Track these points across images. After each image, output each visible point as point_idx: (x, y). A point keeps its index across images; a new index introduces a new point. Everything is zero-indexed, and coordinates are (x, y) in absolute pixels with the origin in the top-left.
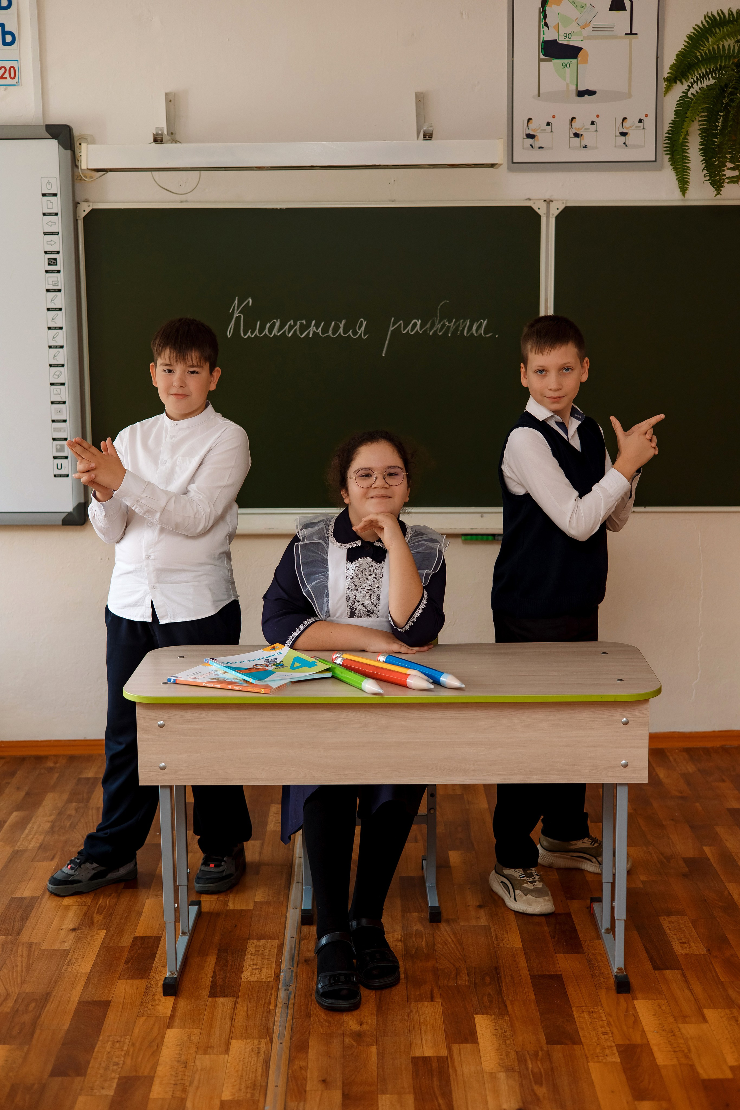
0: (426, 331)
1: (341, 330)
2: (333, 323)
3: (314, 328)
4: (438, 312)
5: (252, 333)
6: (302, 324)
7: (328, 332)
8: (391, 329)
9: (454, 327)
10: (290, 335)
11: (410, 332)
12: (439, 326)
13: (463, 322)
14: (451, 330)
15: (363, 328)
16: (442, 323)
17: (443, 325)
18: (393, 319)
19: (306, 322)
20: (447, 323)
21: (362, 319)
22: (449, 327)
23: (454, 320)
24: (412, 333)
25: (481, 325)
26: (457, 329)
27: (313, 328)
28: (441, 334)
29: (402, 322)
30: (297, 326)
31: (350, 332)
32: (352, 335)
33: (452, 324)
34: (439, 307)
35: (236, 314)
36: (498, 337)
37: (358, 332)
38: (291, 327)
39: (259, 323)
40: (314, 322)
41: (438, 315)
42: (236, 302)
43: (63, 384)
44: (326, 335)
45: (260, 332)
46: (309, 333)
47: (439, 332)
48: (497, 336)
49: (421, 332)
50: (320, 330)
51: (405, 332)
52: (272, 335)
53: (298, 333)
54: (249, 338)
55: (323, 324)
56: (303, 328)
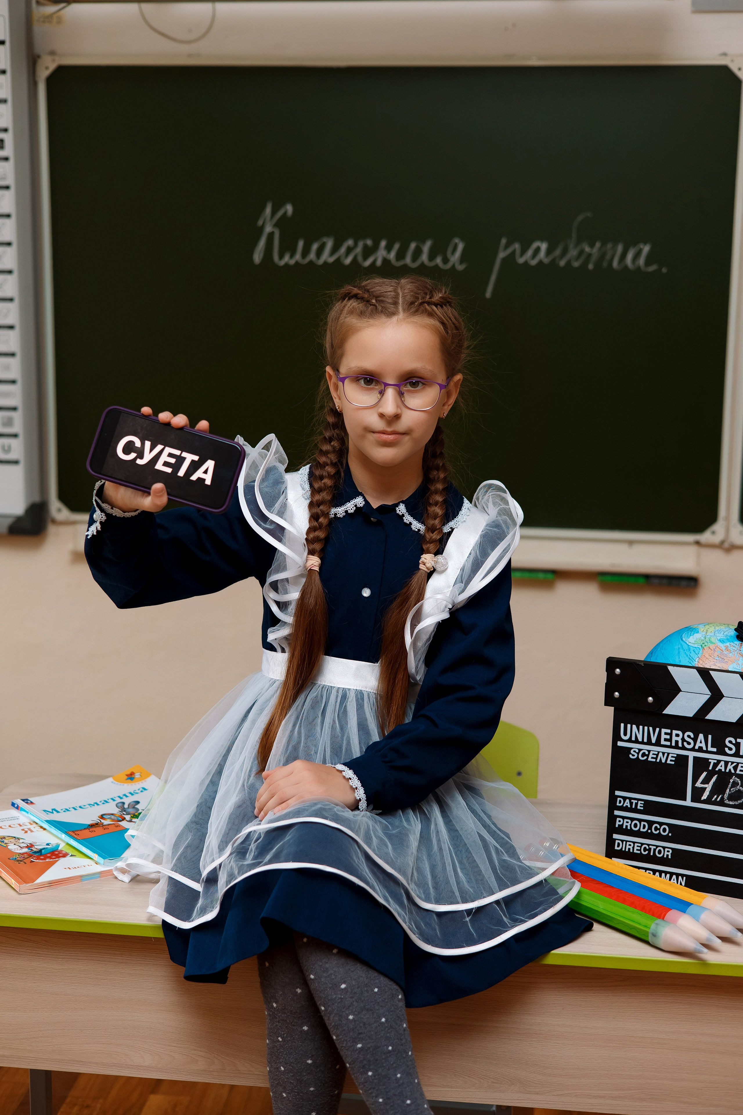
0: (554, 259)
1: (424, 257)
2: (413, 246)
3: (385, 253)
4: (574, 230)
5: (291, 257)
6: (365, 246)
7: (403, 258)
8: (502, 255)
9: (598, 255)
10: (348, 261)
11: (529, 261)
12: (575, 252)
13: (612, 247)
14: (594, 259)
15: (458, 254)
16: (579, 249)
17: (582, 252)
18: (504, 241)
19: (372, 242)
20: (587, 249)
21: (457, 240)
22: (589, 255)
23: (598, 245)
24: (534, 263)
25: (639, 252)
26: (602, 257)
27: (382, 254)
28: (576, 264)
29: (517, 246)
30: (359, 249)
31: (439, 260)
32: (440, 265)
33: (595, 249)
34: (575, 223)
35: (268, 229)
36: (666, 271)
37: (449, 260)
38: (349, 250)
39: (301, 244)
40: (383, 243)
41: (574, 235)
42: (268, 210)
43: (11, 327)
44: (401, 263)
45: (304, 257)
46: (375, 260)
47: (576, 261)
48: (664, 270)
49: (546, 261)
50: (392, 256)
51: (521, 261)
52: (321, 262)
53: (360, 259)
54: (287, 265)
55: (397, 246)
56: (368, 252)
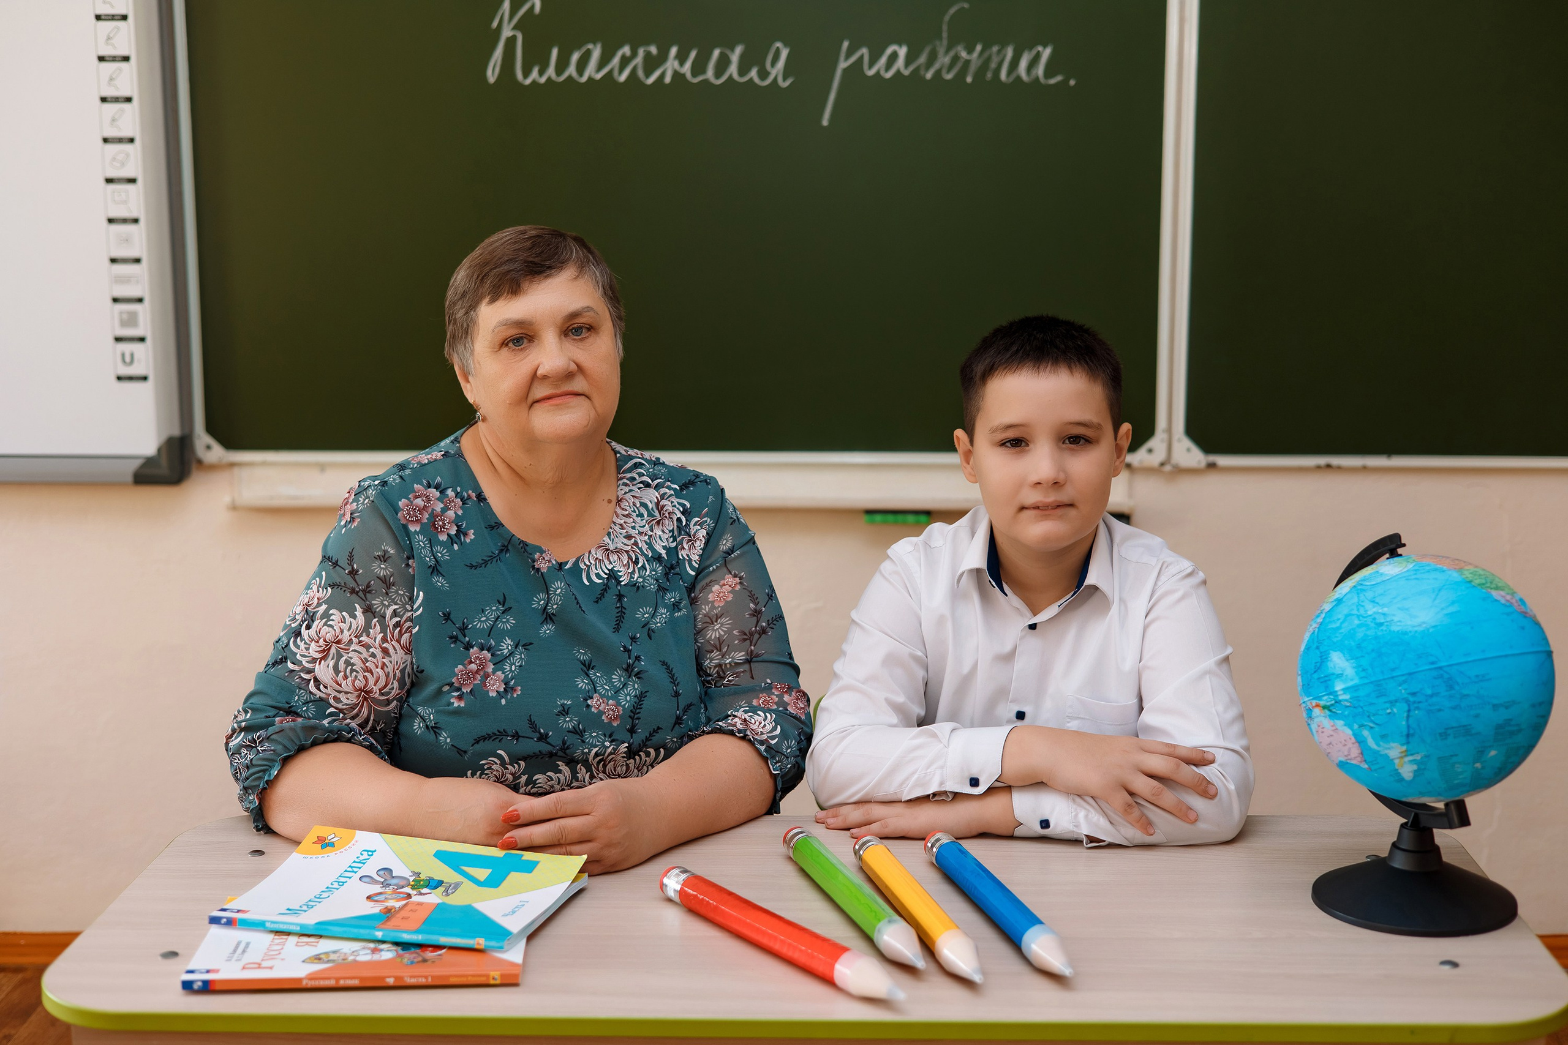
0: (917, 70)
1: (733, 70)
2: (716, 53)
3: (676, 64)
4: (945, 27)
5: (541, 73)
6: (648, 55)
7: (703, 71)
8: (843, 65)
9: (980, 62)
10: (623, 78)
11: (882, 73)
12: (947, 60)
13: (999, 51)
14: (973, 68)
15: (781, 64)
16: (952, 53)
17: (956, 59)
18: (846, 44)
19: (658, 49)
20: (964, 54)
21: (779, 44)
22: (967, 63)
23: (979, 48)
24: (888, 75)
25: (1038, 56)
26: (985, 65)
27: (673, 66)
28: (949, 77)
29: (864, 51)
30: (639, 60)
31: (753, 73)
32: (757, 80)
33: (975, 55)
34: (947, 18)
35: (507, 32)
36: (1076, 84)
37: (767, 74)
38: (625, 62)
39: (555, 52)
40: (674, 51)
41: (945, 35)
42: (506, 5)
43: (133, 181)
44: (700, 78)
45: (560, 70)
46: (663, 75)
47: (949, 71)
48: (1073, 82)
49: (906, 73)
50: (687, 68)
51: (871, 73)
52: (584, 79)
53: (640, 73)
54: (534, 82)
55: (693, 54)
56: (651, 64)
